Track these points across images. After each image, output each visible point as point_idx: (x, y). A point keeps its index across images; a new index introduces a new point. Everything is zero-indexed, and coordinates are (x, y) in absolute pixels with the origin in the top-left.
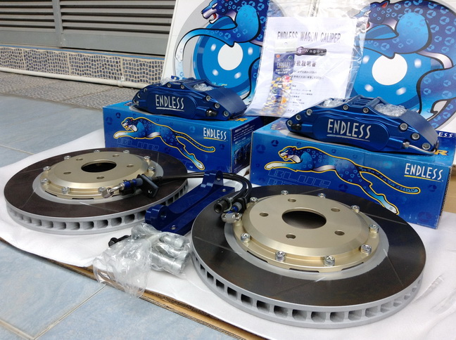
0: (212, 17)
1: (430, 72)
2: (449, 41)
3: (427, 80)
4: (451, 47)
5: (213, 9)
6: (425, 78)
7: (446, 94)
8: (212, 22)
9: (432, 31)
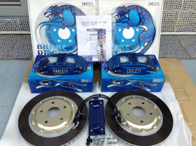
0: (50, 16)
1: (142, 33)
2: (146, 21)
3: (141, 36)
4: (147, 23)
5: (50, 12)
6: (141, 35)
7: (147, 40)
8: (51, 18)
9: (141, 17)
